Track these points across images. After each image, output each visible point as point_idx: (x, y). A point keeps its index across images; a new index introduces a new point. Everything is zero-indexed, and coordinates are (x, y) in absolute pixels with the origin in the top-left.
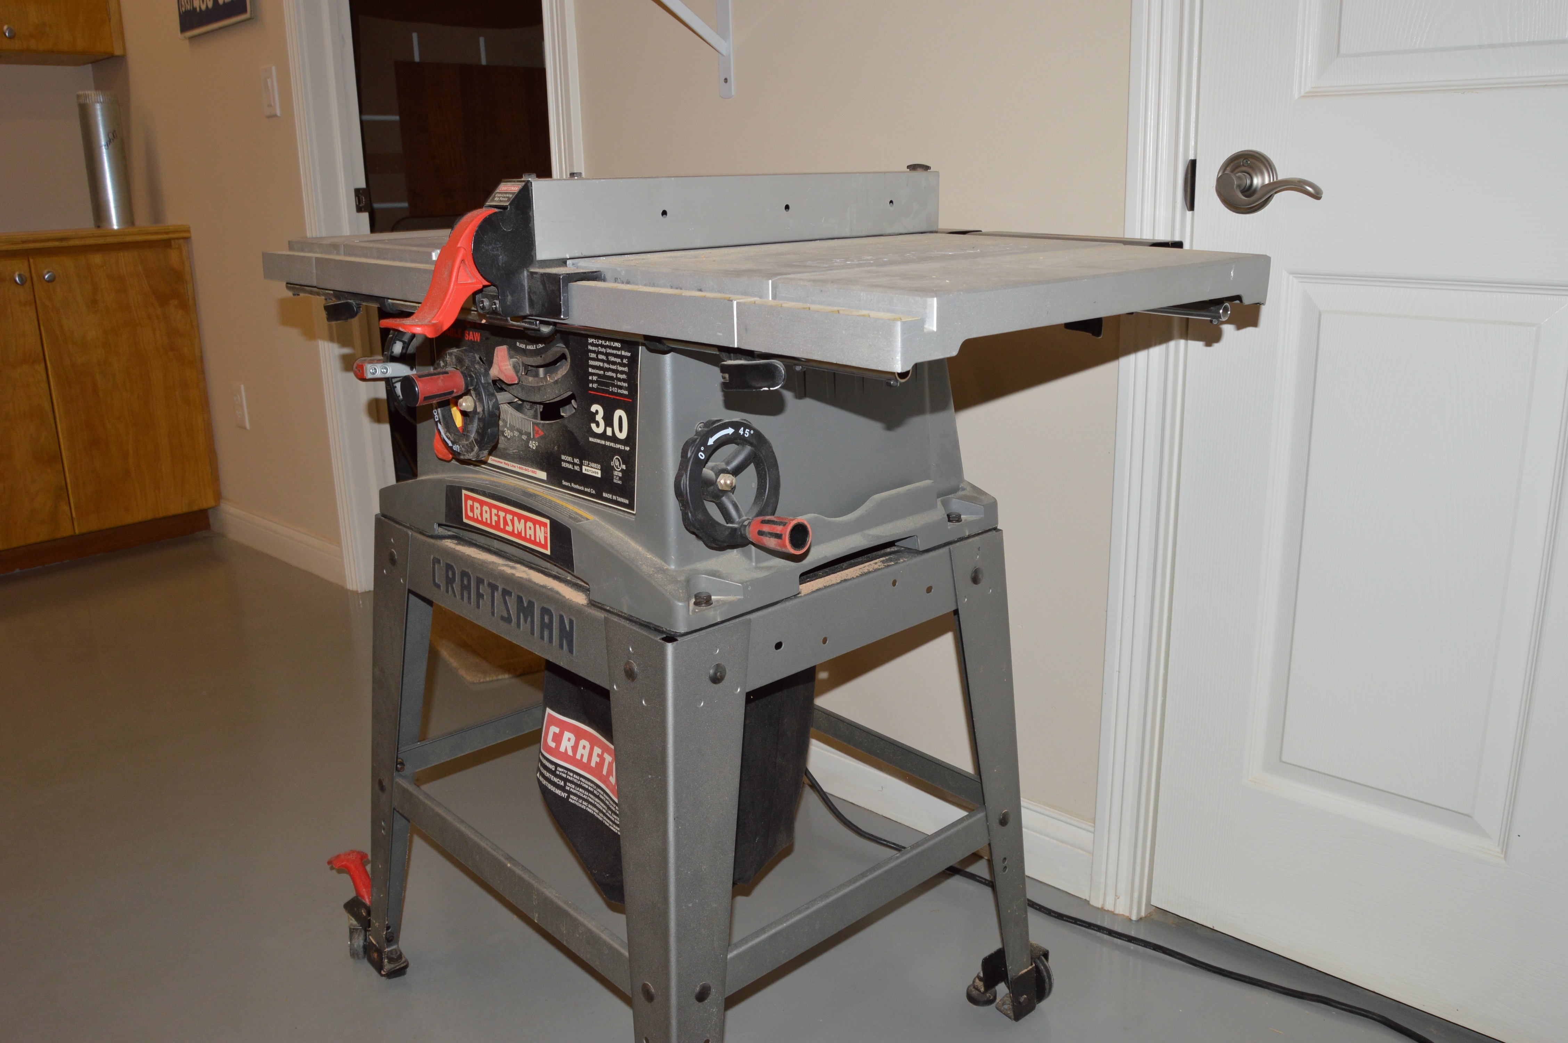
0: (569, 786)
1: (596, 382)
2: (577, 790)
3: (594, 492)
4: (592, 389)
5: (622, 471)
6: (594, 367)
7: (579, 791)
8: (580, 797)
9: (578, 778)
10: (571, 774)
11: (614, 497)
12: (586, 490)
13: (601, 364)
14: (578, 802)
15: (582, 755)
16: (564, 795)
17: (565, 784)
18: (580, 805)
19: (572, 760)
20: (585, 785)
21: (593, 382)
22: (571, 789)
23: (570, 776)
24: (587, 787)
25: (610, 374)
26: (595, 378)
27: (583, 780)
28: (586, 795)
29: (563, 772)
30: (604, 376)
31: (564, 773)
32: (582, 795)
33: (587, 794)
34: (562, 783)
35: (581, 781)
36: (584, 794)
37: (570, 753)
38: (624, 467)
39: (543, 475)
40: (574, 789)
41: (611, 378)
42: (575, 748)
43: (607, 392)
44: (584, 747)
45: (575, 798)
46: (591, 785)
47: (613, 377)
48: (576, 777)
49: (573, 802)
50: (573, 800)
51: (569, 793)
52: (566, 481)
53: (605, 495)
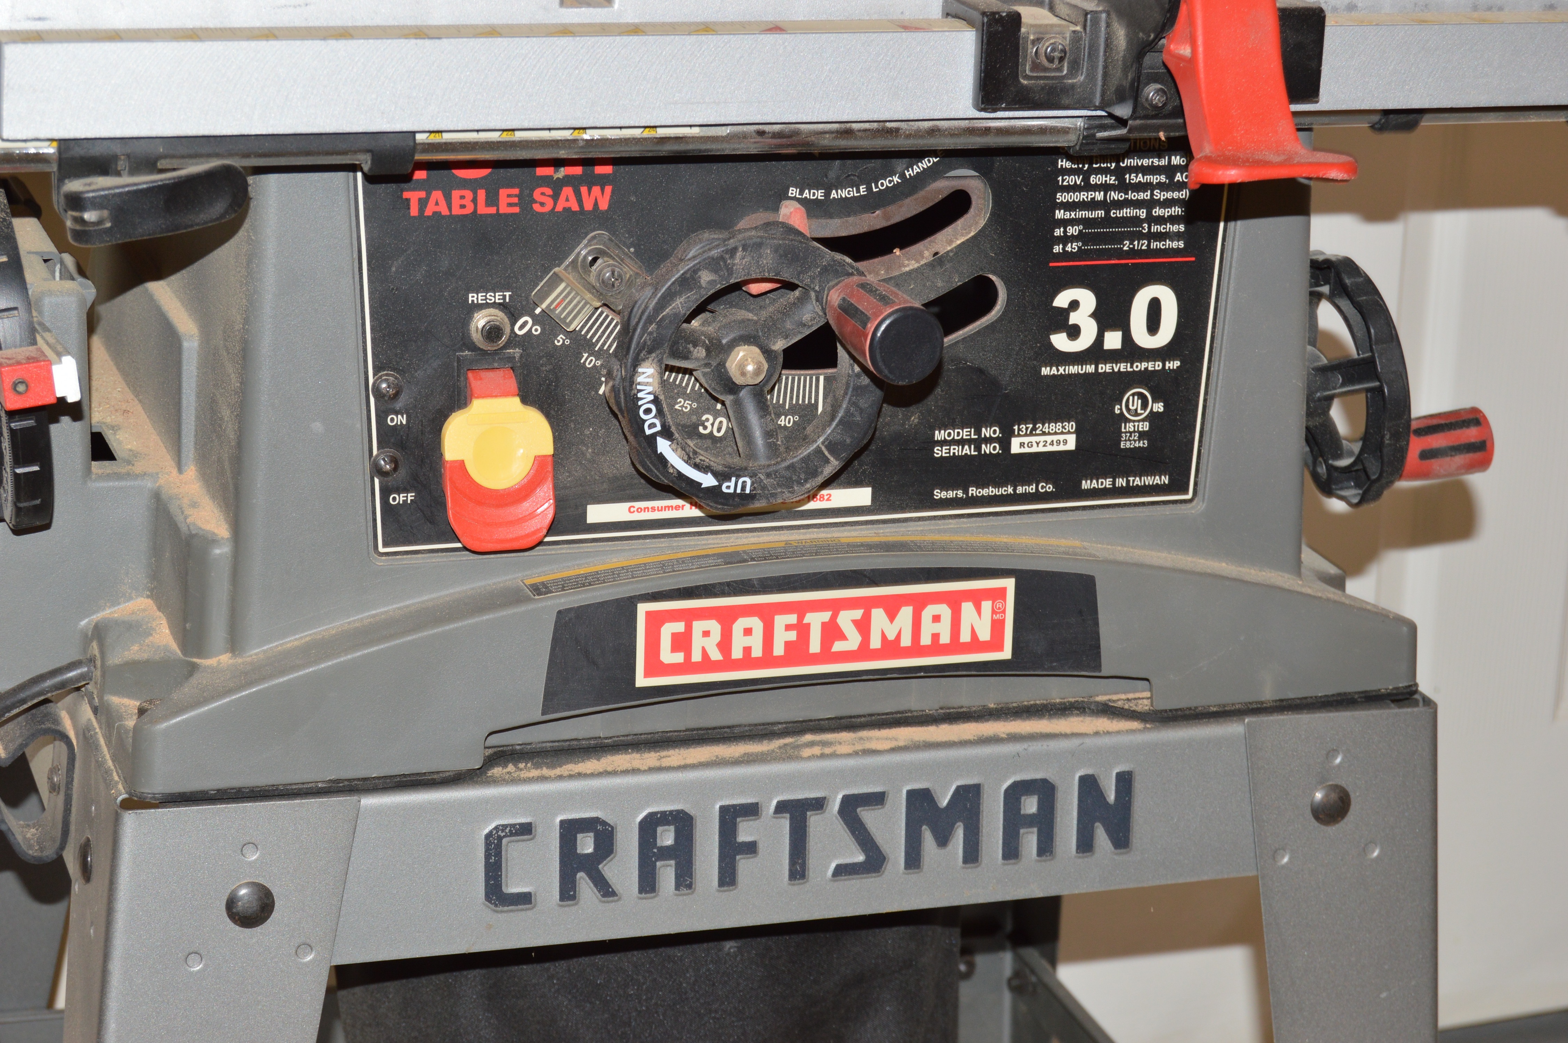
1: (1080, 237)
3: (1050, 488)
4: (1065, 256)
5: (1153, 417)
6: (1069, 206)
11: (1121, 482)
12: (1020, 490)
13: (1099, 196)
21: (1065, 239)
25: (1127, 212)
26: (1073, 230)
30: (1107, 221)
38: (1159, 407)
39: (862, 496)
41: (1136, 221)
43: (1120, 254)
47: (1137, 218)
52: (945, 487)
53: (1086, 485)
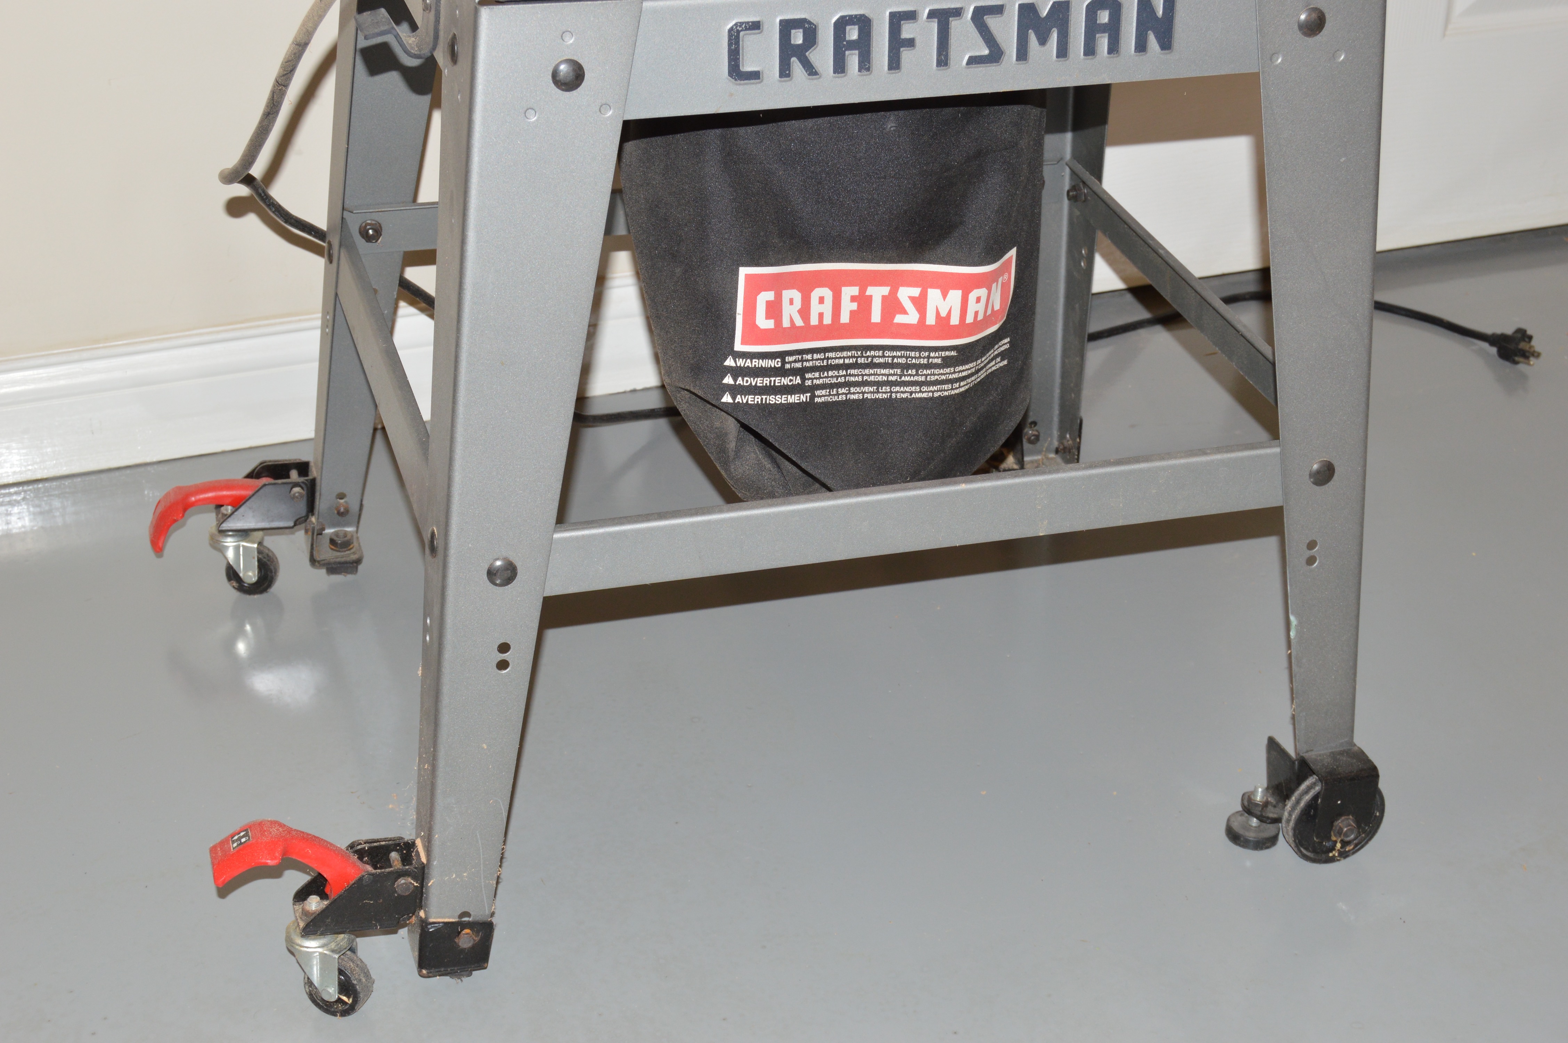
0: (809, 379)
2: (826, 377)
7: (827, 377)
8: (831, 386)
9: (821, 356)
10: (809, 357)
14: (830, 395)
15: (821, 315)
16: (804, 398)
17: (803, 379)
18: (835, 399)
19: (807, 332)
20: (837, 361)
22: (815, 381)
23: (807, 361)
24: (841, 361)
27: (831, 355)
28: (841, 376)
29: (795, 361)
31: (799, 361)
32: (834, 381)
33: (844, 373)
34: (798, 380)
35: (828, 359)
36: (837, 377)
37: (799, 322)
40: (820, 378)
42: (805, 312)
44: (821, 300)
45: (823, 392)
46: (849, 354)
48: (819, 356)
49: (823, 399)
50: (822, 397)
51: (813, 388)
